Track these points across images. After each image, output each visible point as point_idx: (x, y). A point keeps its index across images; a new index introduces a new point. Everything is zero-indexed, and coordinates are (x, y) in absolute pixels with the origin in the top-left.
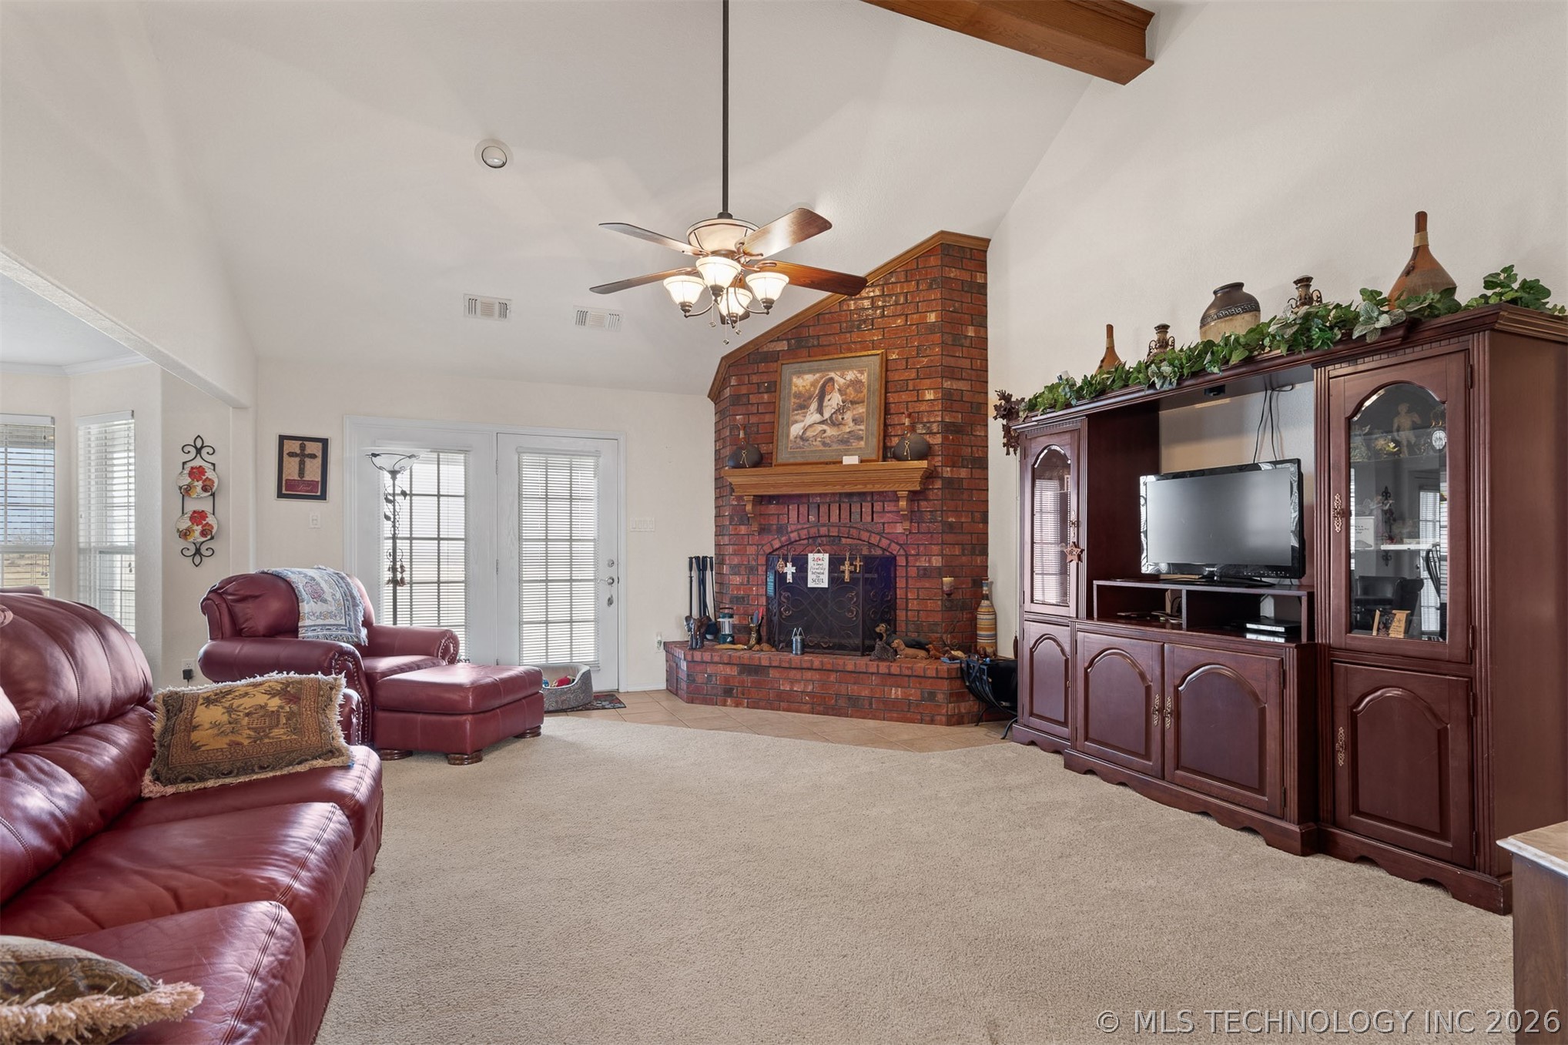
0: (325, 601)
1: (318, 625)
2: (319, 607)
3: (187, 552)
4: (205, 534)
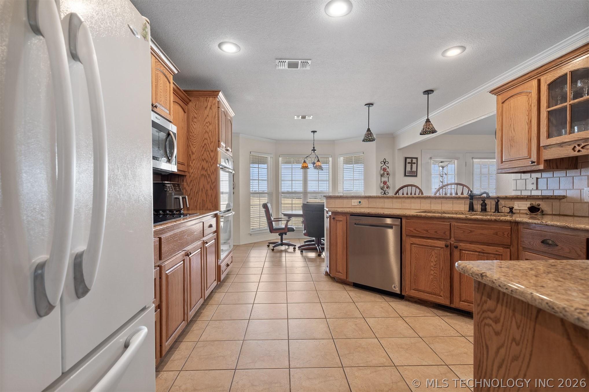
3: (382, 193)
4: (387, 188)
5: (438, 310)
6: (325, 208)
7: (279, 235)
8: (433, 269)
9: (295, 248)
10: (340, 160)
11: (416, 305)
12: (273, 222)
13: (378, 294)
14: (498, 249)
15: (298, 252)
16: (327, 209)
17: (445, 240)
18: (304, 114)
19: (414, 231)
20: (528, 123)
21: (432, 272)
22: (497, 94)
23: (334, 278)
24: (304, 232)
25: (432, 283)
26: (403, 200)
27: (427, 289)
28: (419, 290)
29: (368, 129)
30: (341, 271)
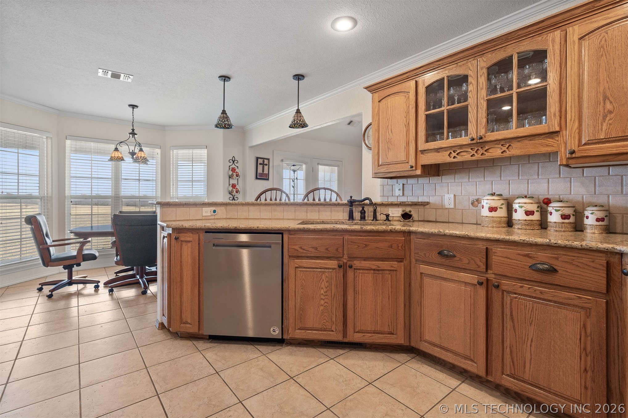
3: (231, 199)
4: (237, 192)
5: (328, 348)
6: (159, 222)
7: (65, 268)
8: (324, 298)
9: (97, 287)
10: (173, 153)
11: (301, 349)
12: (51, 248)
13: (249, 345)
14: (392, 264)
15: (104, 291)
16: (164, 224)
17: (337, 258)
18: (117, 70)
19: (299, 249)
20: (405, 125)
21: (322, 302)
22: (373, 92)
23: (177, 333)
24: (115, 259)
25: (322, 317)
26: (274, 207)
27: (317, 326)
28: (306, 328)
29: (223, 111)
30: (189, 322)
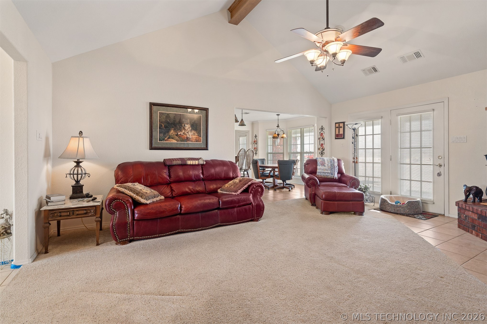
0: (325, 166)
1: (322, 172)
2: (323, 167)
3: (320, 153)
